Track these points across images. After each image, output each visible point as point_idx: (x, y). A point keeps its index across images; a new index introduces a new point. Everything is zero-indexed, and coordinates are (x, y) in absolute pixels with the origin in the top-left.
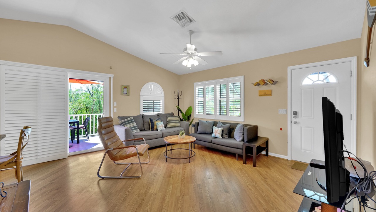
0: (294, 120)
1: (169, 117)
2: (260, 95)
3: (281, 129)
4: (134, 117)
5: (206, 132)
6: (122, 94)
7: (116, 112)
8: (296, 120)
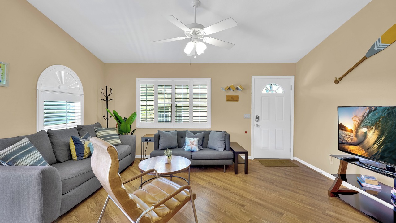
0: (256, 123)
1: (100, 130)
2: (228, 100)
3: (246, 132)
5: (172, 146)
8: (258, 123)
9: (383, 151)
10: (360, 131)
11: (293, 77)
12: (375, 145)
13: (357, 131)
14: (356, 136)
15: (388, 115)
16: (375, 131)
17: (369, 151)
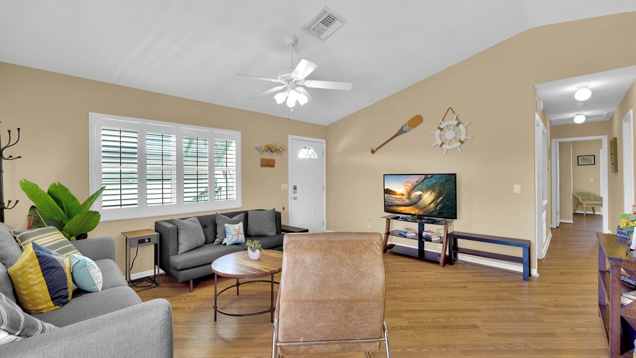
0: (294, 196)
2: (262, 166)
3: (284, 209)
8: (296, 195)
9: (441, 209)
10: (413, 194)
11: (324, 141)
12: (432, 205)
13: (409, 194)
14: (409, 198)
15: (446, 181)
16: (431, 193)
17: (425, 210)
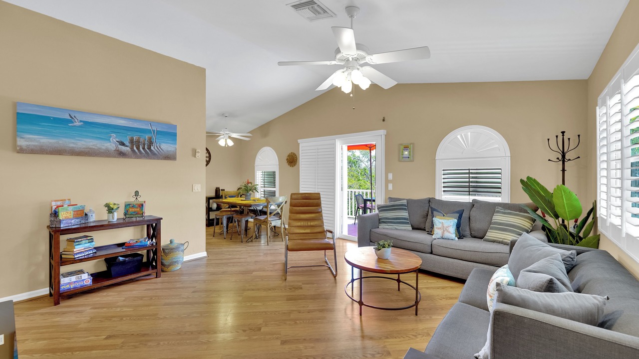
1: (498, 212)
4: (408, 201)
6: (402, 159)
7: (392, 189)
